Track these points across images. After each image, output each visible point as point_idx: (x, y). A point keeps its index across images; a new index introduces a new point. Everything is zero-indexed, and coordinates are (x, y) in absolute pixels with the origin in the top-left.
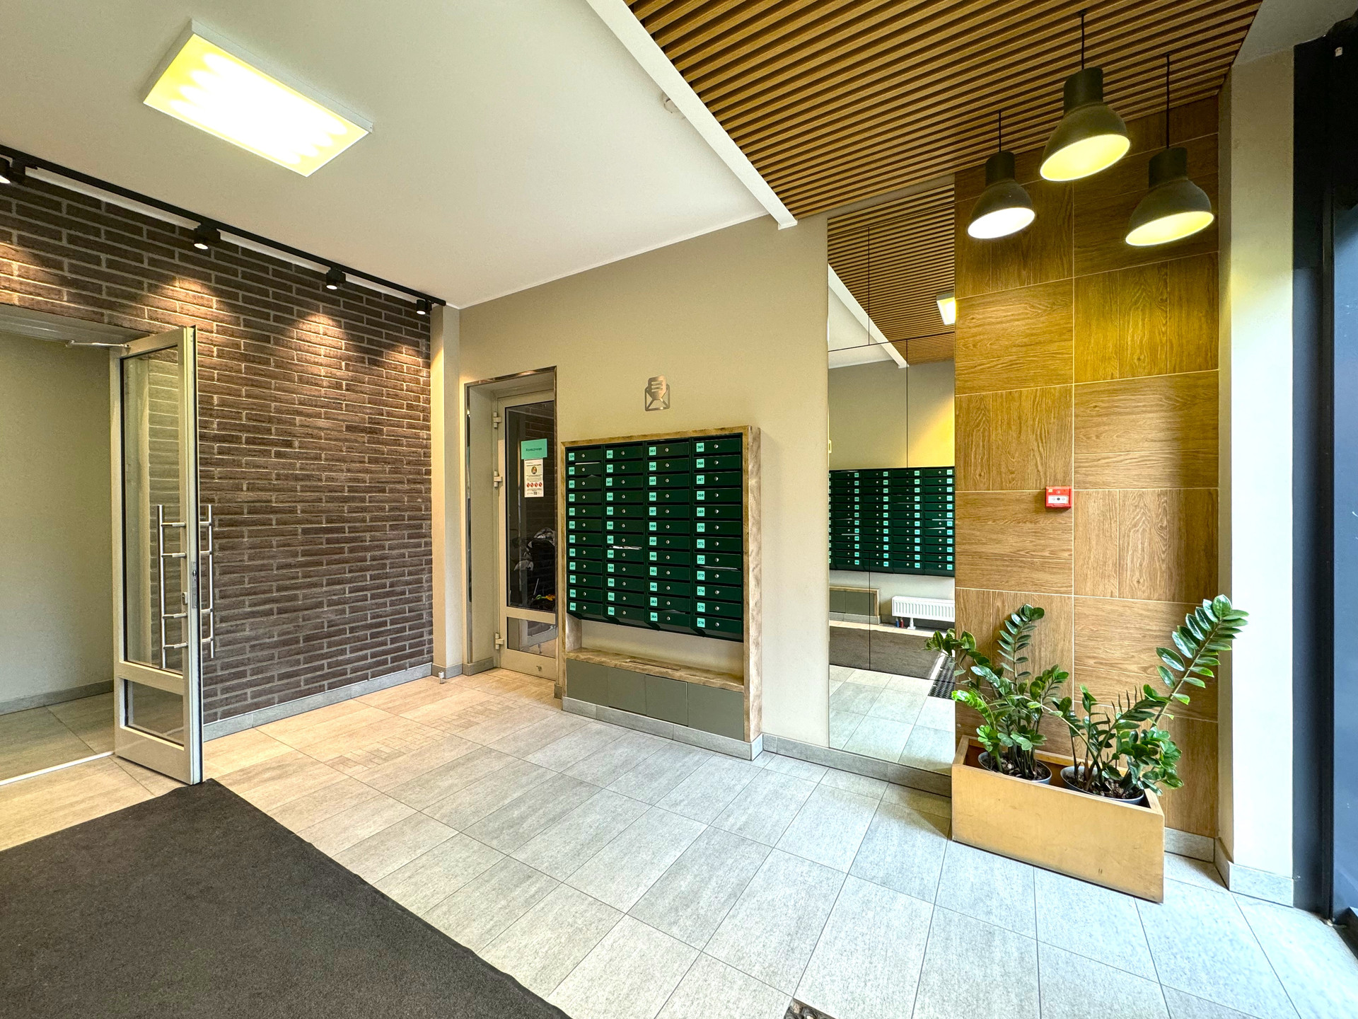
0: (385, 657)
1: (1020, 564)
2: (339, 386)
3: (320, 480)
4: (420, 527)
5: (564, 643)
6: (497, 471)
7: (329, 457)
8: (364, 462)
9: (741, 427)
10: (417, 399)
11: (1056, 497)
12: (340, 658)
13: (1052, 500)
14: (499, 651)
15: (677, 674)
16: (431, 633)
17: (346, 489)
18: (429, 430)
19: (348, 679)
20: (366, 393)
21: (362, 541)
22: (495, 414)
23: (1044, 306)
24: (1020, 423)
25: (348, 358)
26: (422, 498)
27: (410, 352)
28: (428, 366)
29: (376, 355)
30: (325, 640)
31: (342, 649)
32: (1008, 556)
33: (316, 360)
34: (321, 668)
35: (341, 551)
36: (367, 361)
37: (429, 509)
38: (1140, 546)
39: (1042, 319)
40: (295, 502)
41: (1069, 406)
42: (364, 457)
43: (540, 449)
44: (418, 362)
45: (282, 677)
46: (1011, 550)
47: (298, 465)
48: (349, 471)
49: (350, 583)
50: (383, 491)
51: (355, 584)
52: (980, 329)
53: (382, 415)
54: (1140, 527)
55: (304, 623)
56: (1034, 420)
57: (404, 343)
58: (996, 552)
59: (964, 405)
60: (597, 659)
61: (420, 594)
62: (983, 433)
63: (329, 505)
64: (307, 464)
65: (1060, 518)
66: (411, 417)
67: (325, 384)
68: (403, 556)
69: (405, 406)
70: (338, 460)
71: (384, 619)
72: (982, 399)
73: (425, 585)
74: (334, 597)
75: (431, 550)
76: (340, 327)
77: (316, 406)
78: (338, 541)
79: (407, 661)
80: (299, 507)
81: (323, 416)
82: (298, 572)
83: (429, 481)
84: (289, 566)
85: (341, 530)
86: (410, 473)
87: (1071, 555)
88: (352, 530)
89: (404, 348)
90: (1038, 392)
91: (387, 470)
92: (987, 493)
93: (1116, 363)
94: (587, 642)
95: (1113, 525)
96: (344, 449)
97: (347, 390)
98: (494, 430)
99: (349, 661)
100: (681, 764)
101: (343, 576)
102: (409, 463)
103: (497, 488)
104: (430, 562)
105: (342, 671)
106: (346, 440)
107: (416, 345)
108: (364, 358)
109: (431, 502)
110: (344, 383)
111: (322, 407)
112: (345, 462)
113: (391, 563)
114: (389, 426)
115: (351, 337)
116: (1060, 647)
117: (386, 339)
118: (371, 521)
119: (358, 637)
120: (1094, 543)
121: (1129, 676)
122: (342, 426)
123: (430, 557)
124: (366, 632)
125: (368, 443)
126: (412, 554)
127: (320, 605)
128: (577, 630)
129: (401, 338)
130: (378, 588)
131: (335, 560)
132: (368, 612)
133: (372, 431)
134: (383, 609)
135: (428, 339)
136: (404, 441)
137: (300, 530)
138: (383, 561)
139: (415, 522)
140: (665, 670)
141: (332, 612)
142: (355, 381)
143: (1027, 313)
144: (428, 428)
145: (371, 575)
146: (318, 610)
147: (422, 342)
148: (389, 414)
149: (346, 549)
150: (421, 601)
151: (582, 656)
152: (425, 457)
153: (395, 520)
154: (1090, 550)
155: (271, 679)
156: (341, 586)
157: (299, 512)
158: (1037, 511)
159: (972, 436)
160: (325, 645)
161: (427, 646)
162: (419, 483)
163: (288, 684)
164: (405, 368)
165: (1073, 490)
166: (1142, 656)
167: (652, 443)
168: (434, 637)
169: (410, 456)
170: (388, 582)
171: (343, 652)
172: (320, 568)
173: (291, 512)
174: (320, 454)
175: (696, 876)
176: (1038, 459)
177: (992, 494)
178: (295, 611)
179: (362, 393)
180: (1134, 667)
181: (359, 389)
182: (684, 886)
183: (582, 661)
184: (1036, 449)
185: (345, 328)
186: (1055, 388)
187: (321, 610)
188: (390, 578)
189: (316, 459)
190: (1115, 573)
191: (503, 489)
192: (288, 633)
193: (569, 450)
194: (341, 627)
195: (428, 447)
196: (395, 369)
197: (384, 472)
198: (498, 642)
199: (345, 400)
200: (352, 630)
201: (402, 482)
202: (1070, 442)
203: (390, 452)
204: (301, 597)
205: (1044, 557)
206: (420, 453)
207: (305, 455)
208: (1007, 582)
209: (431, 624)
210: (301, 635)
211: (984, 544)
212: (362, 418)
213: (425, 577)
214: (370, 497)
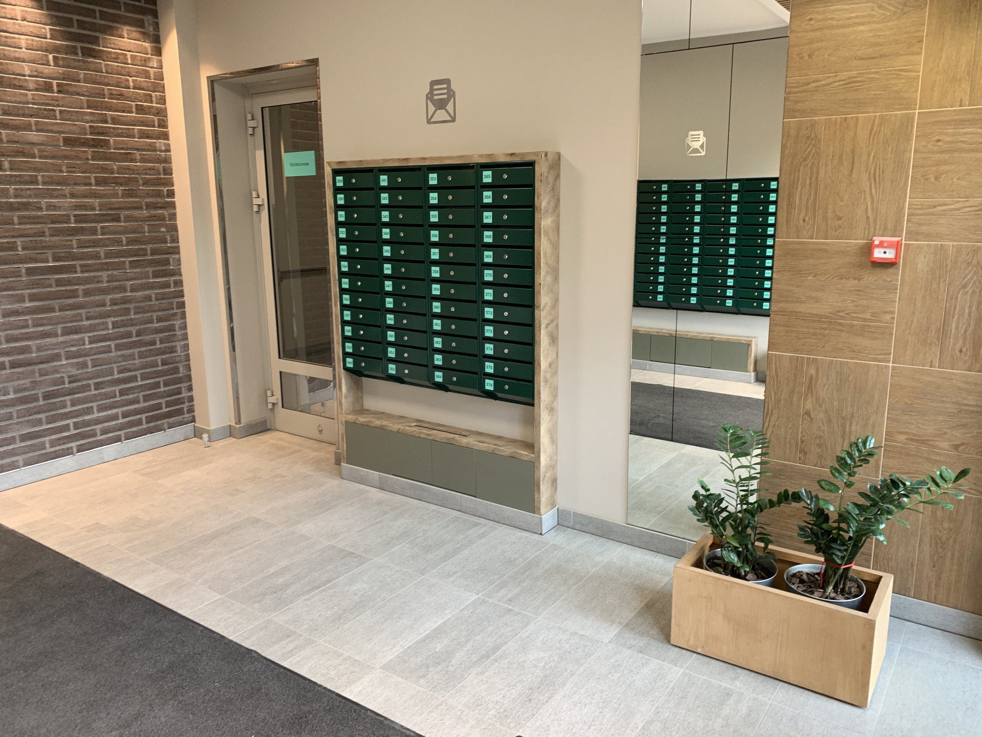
0: (139, 416)
1: (838, 327)
2: (48, 88)
3: (40, 209)
4: (167, 262)
5: (341, 404)
6: (256, 190)
7: (47, 179)
8: (90, 184)
9: (534, 153)
10: (149, 98)
11: (883, 250)
12: (87, 417)
13: (878, 254)
14: (272, 410)
15: (465, 441)
16: (190, 389)
17: (72, 219)
18: (167, 139)
19: (98, 441)
20: (83, 95)
21: (98, 282)
22: (249, 117)
23: (894, 7)
24: (853, 158)
25: (56, 49)
26: (166, 226)
27: (135, 35)
28: (158, 52)
29: (91, 43)
30: (68, 398)
31: (88, 408)
32: (827, 317)
33: (17, 55)
34: (66, 428)
35: (73, 294)
36: (80, 52)
37: (175, 240)
38: (967, 311)
39: (890, 24)
40: (13, 237)
41: (909, 139)
42: (89, 177)
43: (307, 164)
44: (145, 48)
45: (24, 438)
46: (831, 310)
47: (12, 192)
48: (73, 195)
49: (90, 331)
50: (118, 219)
51: (95, 333)
52: (818, 34)
53: (106, 122)
54: (969, 289)
55: (42, 378)
56: (869, 154)
57: (125, 24)
58: (815, 312)
59: (793, 133)
60: (378, 423)
61: (174, 344)
62: (811, 168)
63: (54, 238)
64: (22, 190)
65: (886, 274)
66: (143, 123)
67: (31, 86)
68: (149, 298)
69: (134, 109)
70: (58, 184)
71: (133, 373)
72: (813, 125)
73: (179, 333)
74: (73, 349)
75: (182, 291)
76: (41, 8)
77: (23, 115)
78: (69, 282)
79: (165, 421)
80: (19, 243)
81: (34, 128)
82: (27, 320)
83: (173, 205)
84: (16, 313)
85: (72, 269)
86: (148, 195)
87: (893, 318)
88: (85, 268)
89: (126, 30)
90: (877, 118)
91: (120, 192)
92: (809, 243)
93: (966, 86)
94: (371, 403)
95: (942, 285)
96: (64, 169)
97: (59, 92)
98: (249, 137)
99: (98, 421)
100: (462, 536)
101: (80, 323)
102: (146, 182)
103: (258, 212)
104: (182, 305)
105: (91, 433)
106: (66, 157)
107: (140, 24)
108: (75, 47)
109: (177, 231)
110: (55, 82)
111: (31, 116)
112: (67, 184)
113: (135, 308)
114: (116, 136)
115: (56, 21)
116: (872, 420)
117: (101, 19)
118: (106, 257)
119: (105, 394)
120: (919, 304)
121: (938, 454)
122: (58, 140)
123: (181, 300)
124: (114, 388)
125: (93, 160)
126: (160, 297)
127: (57, 357)
128: (357, 388)
129: (119, 16)
130: (122, 337)
131: (69, 305)
132: (114, 365)
133: (96, 144)
134: (131, 362)
135: (155, 14)
136: (137, 154)
137: (24, 271)
138: (126, 306)
139: (159, 257)
140: (451, 436)
141: (72, 365)
142: (68, 79)
143: (874, 16)
144: (166, 136)
145: (113, 323)
146: (55, 364)
147: (148, 19)
148: (115, 121)
149: (80, 292)
150: (175, 351)
151: (362, 419)
152: (165, 174)
153: (136, 255)
154: (914, 313)
155: (12, 440)
156: (80, 336)
157: (20, 248)
158: (861, 266)
159: (799, 171)
160: (69, 403)
161: (187, 404)
162: (161, 208)
163: (31, 445)
164: (129, 57)
165: (903, 242)
166: (955, 433)
167: (432, 169)
168: (195, 393)
169: (146, 174)
170: (133, 329)
171: (89, 411)
172: (52, 314)
173: (10, 249)
174: (36, 176)
175: (454, 640)
176: (869, 204)
177: (814, 243)
178: (30, 365)
179: (78, 94)
180: (945, 445)
181: (75, 89)
182: (440, 648)
183: (362, 424)
184: (868, 190)
185: (48, 9)
186: (896, 115)
187: (59, 363)
188: (136, 325)
189: (32, 183)
190: (938, 339)
191: (265, 214)
192: (25, 389)
193: (336, 172)
194: (84, 383)
195: (168, 160)
196: (116, 59)
197: (115, 195)
198: (271, 400)
199: (58, 106)
200: (98, 386)
201: (140, 208)
202: (906, 184)
203: (121, 170)
204: (34, 349)
205: (865, 320)
206: (158, 170)
207: (18, 179)
208: (823, 347)
209: (189, 378)
210: (40, 392)
211: (802, 302)
212: (82, 126)
213: (178, 323)
214: (102, 227)
